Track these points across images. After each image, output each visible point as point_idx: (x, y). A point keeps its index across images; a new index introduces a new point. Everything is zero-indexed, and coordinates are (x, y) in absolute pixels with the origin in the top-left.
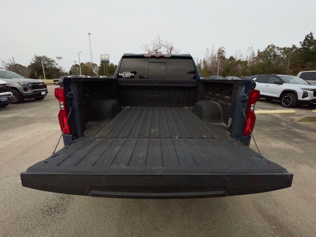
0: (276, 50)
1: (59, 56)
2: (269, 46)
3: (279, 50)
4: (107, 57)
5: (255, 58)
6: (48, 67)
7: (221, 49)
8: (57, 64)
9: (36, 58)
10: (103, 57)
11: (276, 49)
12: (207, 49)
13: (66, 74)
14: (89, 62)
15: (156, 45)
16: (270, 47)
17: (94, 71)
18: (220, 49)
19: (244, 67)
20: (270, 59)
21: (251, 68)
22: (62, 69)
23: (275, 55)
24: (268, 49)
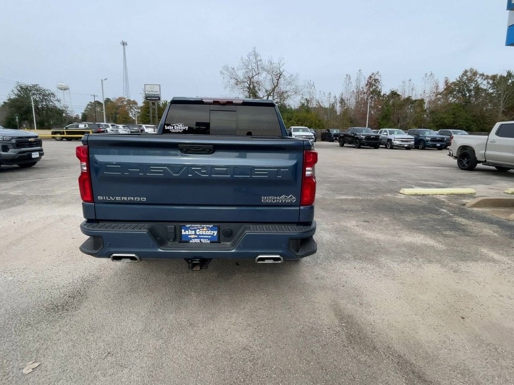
0: (480, 78)
1: (64, 85)
2: (466, 72)
3: (485, 80)
4: (156, 89)
5: (440, 94)
6: (42, 105)
7: (373, 76)
8: (58, 101)
9: (19, 89)
10: (148, 88)
11: (478, 78)
12: (348, 77)
13: (76, 119)
14: (122, 98)
15: (250, 68)
16: (468, 73)
17: (131, 115)
18: (371, 77)
19: (419, 110)
20: (470, 96)
21: (432, 112)
22: (69, 109)
23: (478, 89)
24: (465, 77)
